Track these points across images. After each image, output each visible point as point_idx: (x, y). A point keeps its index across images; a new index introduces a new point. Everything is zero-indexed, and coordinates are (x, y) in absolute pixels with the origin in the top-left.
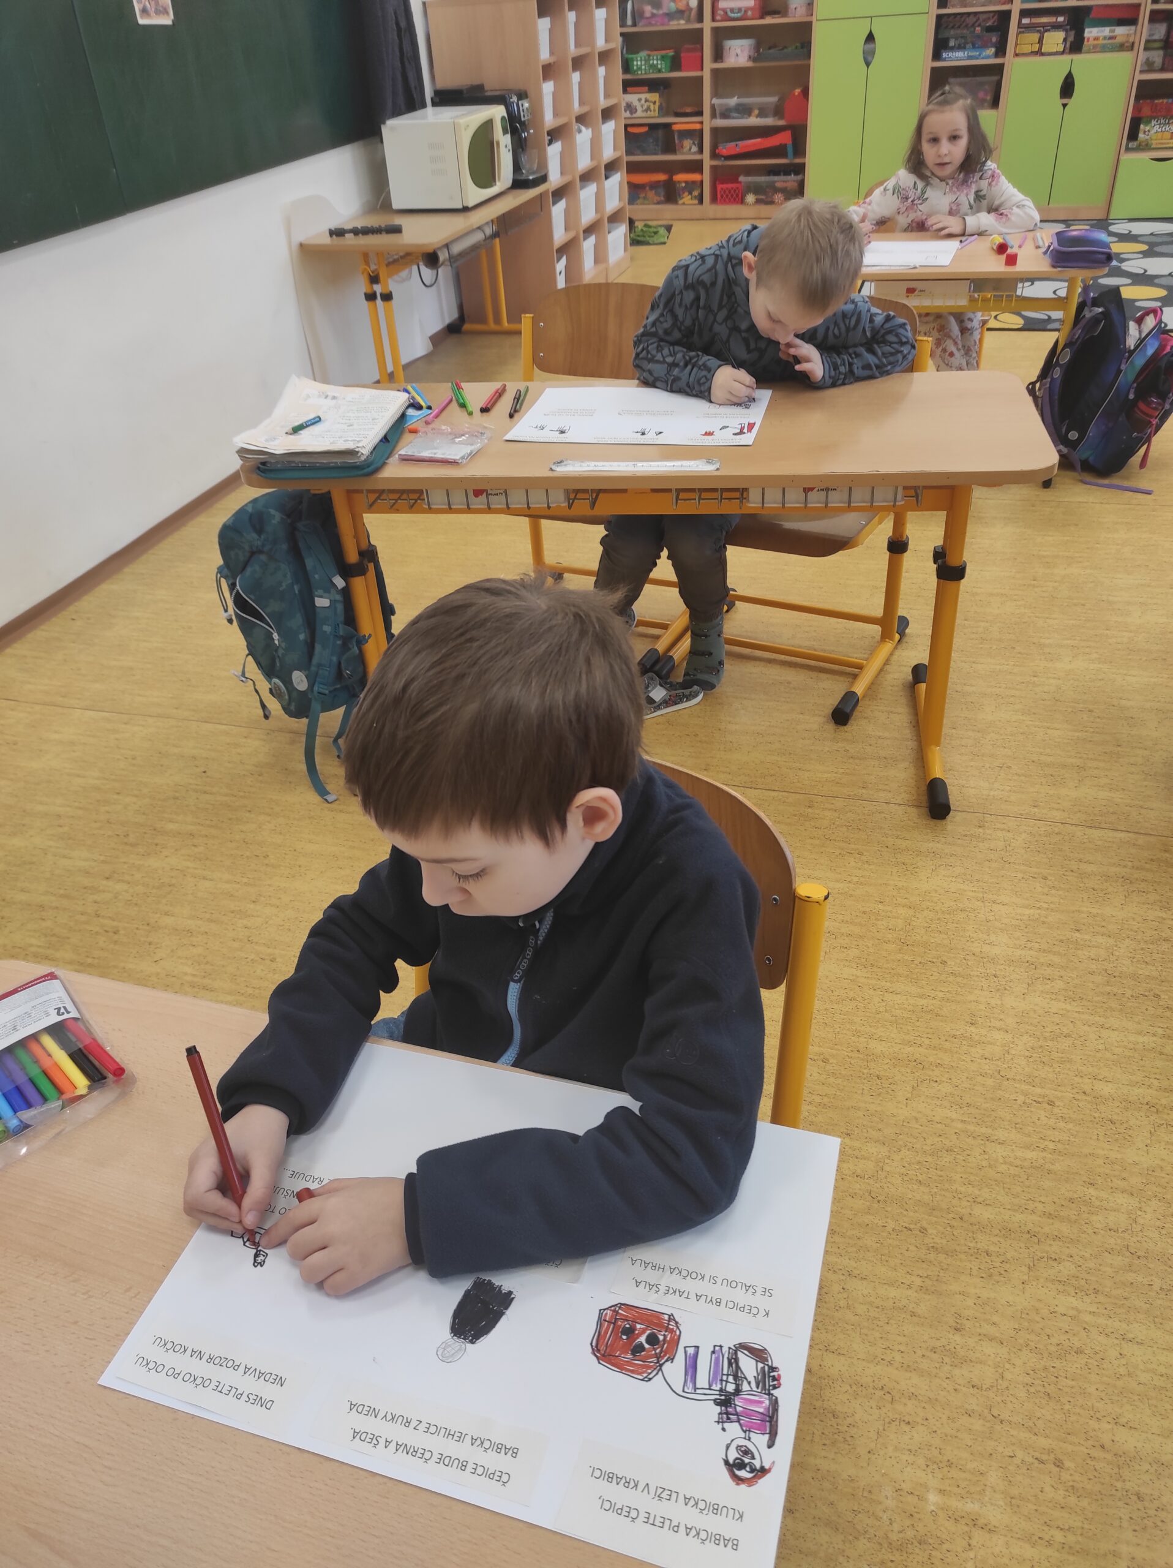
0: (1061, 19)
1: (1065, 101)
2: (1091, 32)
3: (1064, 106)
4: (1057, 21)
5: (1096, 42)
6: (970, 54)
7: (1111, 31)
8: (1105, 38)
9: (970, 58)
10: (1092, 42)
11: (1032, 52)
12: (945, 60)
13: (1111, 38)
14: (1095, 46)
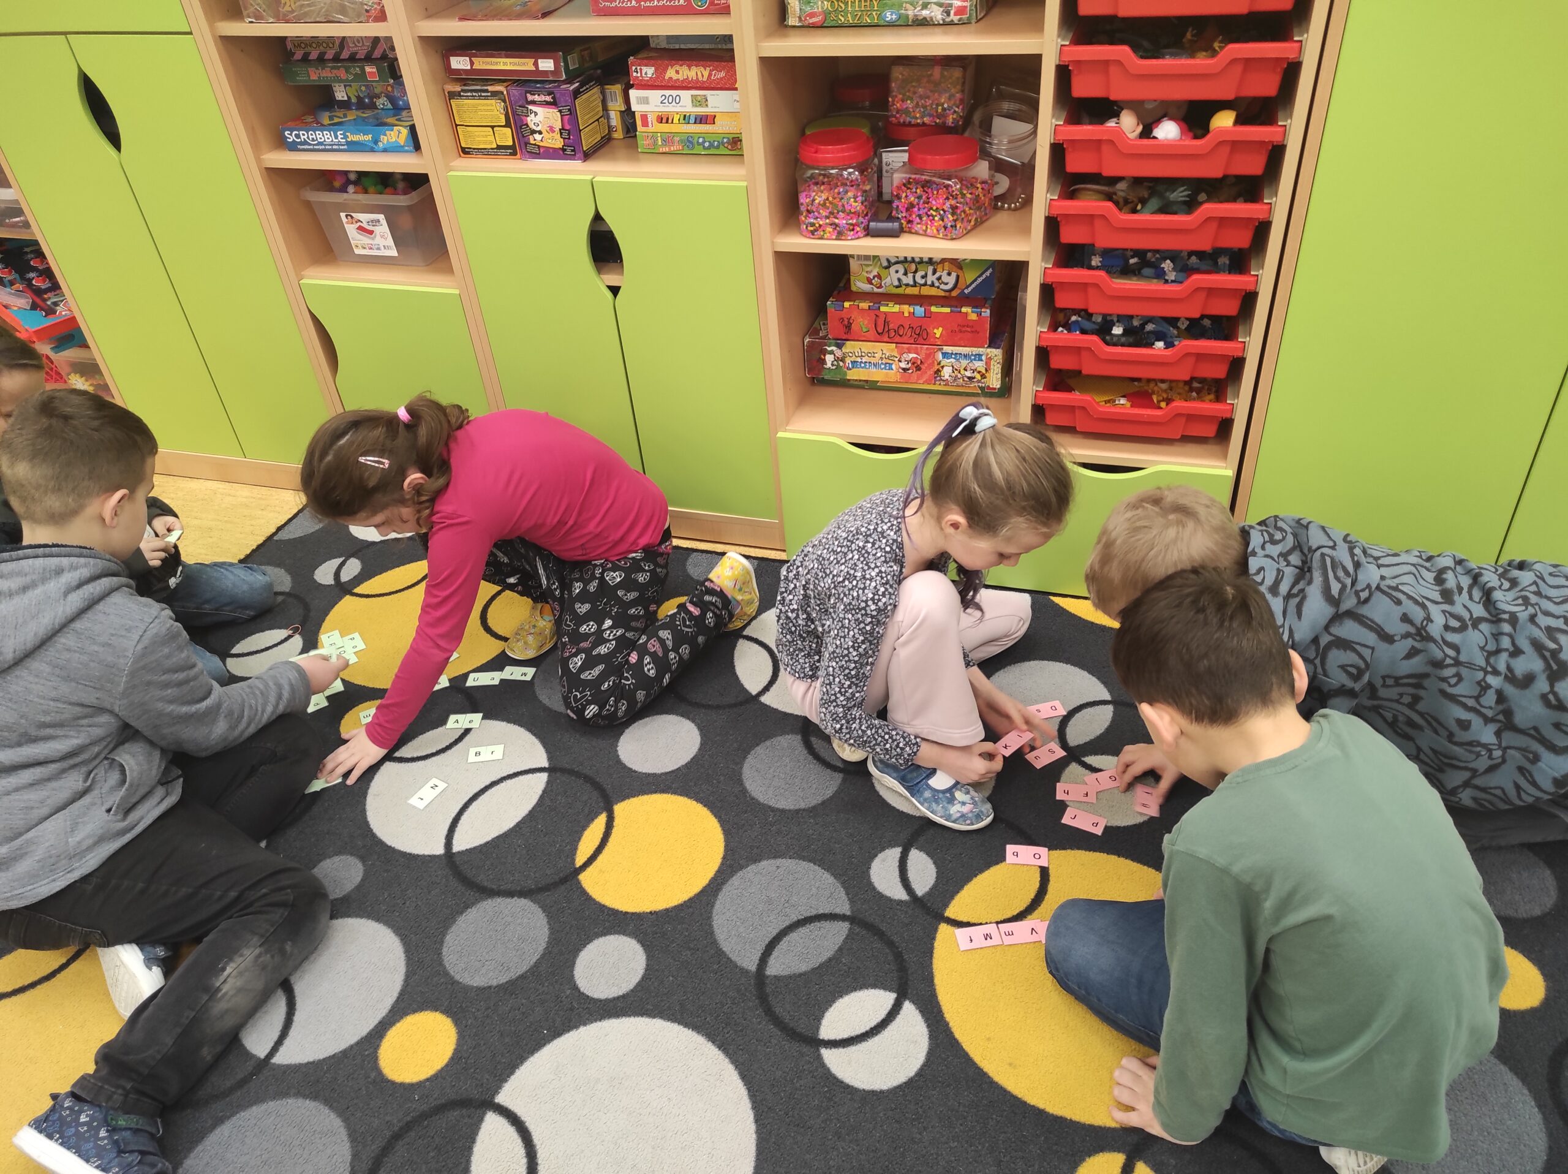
0: (546, 65)
1: (613, 279)
2: (645, 101)
3: (615, 290)
4: (537, 71)
5: (665, 128)
6: (352, 138)
7: (696, 101)
8: (686, 118)
9: (354, 147)
10: (655, 127)
11: (499, 147)
12: (293, 147)
13: (702, 120)
14: (668, 139)
